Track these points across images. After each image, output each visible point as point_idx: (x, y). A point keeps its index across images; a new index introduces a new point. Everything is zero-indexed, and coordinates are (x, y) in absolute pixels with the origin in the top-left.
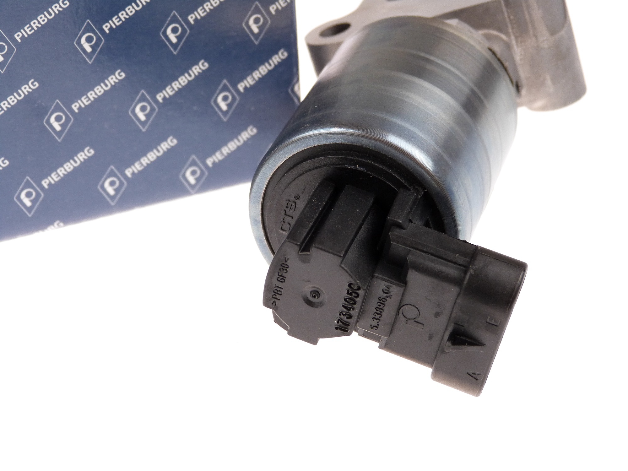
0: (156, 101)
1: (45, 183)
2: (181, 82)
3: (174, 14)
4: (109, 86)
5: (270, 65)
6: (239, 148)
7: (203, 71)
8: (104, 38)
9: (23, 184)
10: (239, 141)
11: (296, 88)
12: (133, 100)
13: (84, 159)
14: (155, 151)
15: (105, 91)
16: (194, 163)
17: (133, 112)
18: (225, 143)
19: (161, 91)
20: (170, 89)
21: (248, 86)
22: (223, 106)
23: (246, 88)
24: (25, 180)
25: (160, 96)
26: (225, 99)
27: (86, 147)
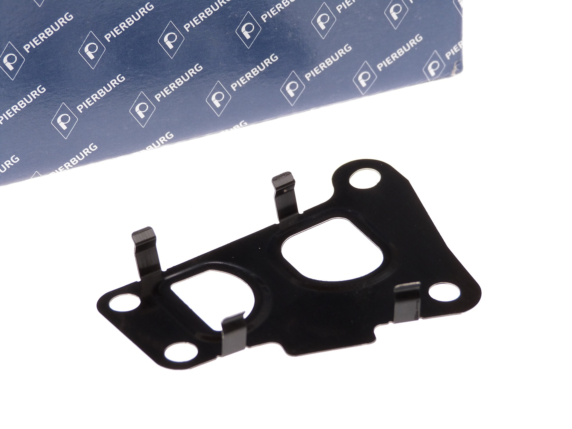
16: (366, 68)
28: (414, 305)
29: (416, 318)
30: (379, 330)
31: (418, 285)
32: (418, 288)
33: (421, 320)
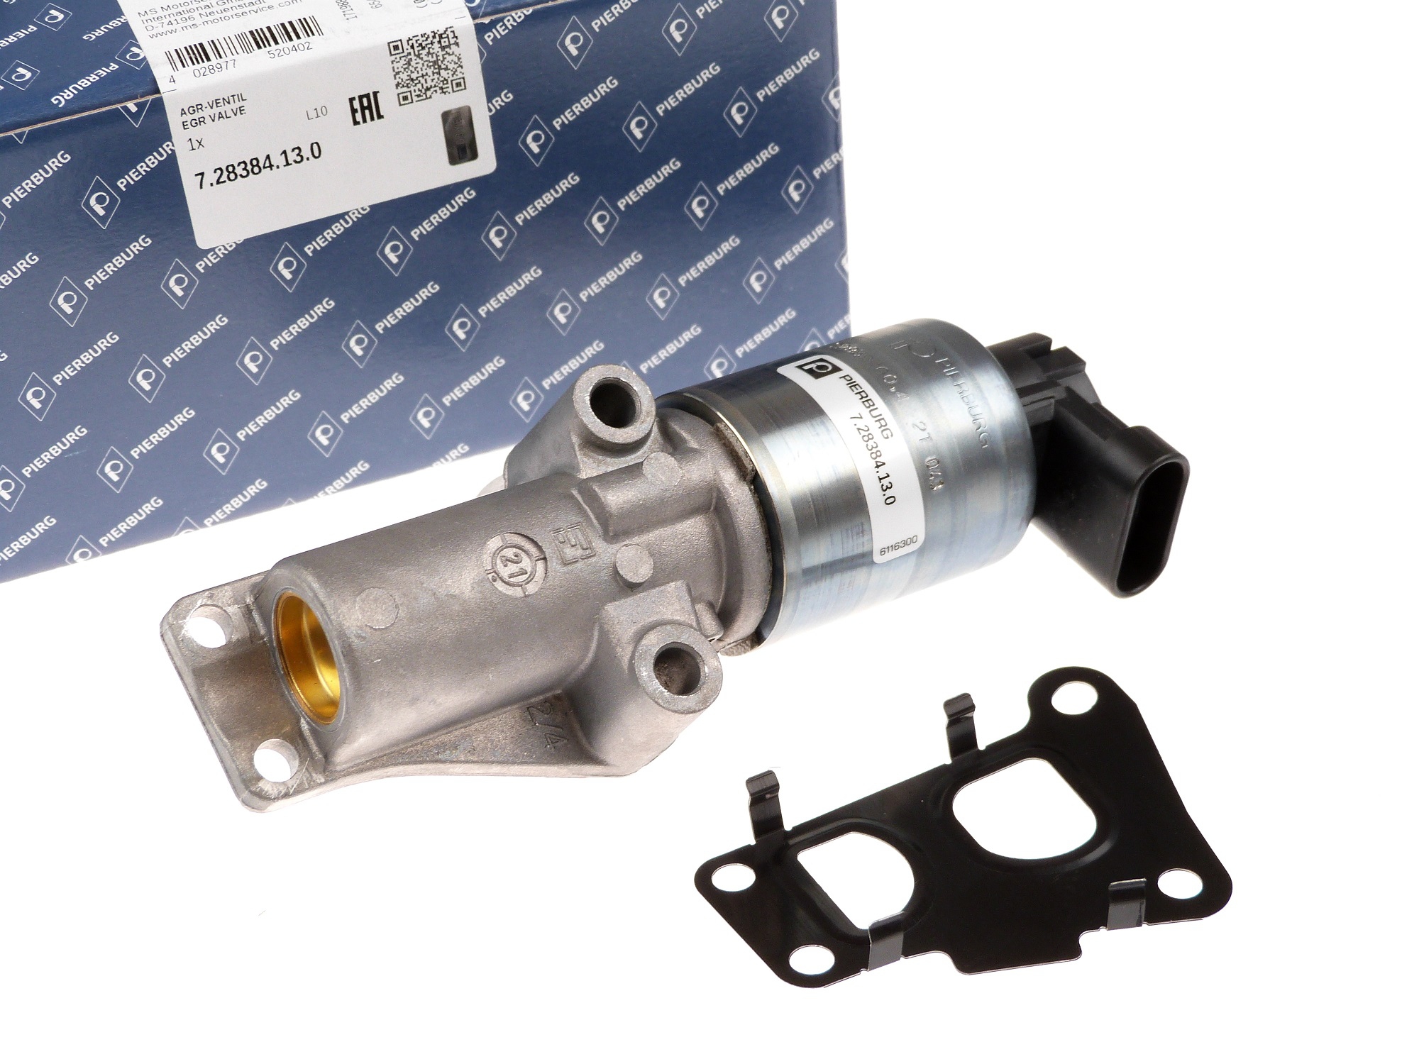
0: (678, 285)
1: (546, 384)
2: (708, 262)
3: (701, 185)
4: (624, 270)
5: (813, 237)
6: (774, 334)
7: (734, 248)
8: (619, 216)
9: (520, 386)
10: (775, 326)
11: (844, 261)
12: (651, 285)
13: (592, 354)
14: (675, 342)
15: (619, 276)
16: (721, 354)
17: (651, 298)
18: (759, 330)
19: (684, 274)
20: (694, 270)
21: (786, 262)
22: (757, 287)
23: (783, 265)
24: (523, 381)
25: (683, 279)
26: (759, 278)
27: (595, 340)
28: (1137, 907)
29: (1139, 924)
30: (1088, 940)
31: (1144, 881)
32: (1144, 885)
33: (1145, 926)
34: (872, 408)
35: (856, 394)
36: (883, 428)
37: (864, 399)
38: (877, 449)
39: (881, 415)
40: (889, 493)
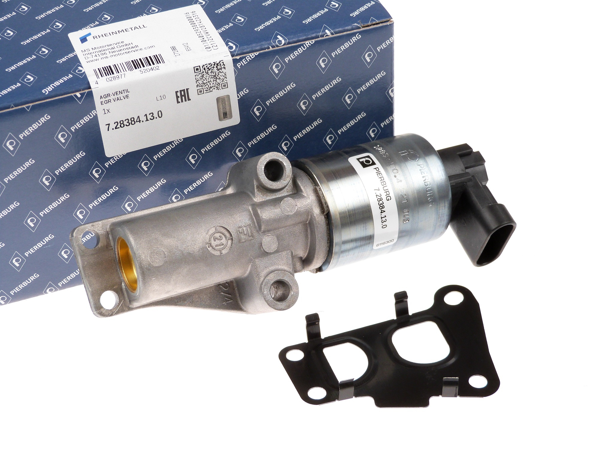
28: (455, 389)
29: (456, 396)
34: (384, 186)
35: (379, 178)
36: (387, 196)
37: (382, 181)
38: (383, 205)
39: (388, 189)
40: (384, 224)
